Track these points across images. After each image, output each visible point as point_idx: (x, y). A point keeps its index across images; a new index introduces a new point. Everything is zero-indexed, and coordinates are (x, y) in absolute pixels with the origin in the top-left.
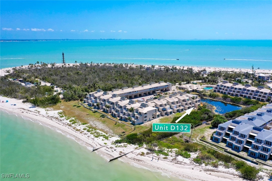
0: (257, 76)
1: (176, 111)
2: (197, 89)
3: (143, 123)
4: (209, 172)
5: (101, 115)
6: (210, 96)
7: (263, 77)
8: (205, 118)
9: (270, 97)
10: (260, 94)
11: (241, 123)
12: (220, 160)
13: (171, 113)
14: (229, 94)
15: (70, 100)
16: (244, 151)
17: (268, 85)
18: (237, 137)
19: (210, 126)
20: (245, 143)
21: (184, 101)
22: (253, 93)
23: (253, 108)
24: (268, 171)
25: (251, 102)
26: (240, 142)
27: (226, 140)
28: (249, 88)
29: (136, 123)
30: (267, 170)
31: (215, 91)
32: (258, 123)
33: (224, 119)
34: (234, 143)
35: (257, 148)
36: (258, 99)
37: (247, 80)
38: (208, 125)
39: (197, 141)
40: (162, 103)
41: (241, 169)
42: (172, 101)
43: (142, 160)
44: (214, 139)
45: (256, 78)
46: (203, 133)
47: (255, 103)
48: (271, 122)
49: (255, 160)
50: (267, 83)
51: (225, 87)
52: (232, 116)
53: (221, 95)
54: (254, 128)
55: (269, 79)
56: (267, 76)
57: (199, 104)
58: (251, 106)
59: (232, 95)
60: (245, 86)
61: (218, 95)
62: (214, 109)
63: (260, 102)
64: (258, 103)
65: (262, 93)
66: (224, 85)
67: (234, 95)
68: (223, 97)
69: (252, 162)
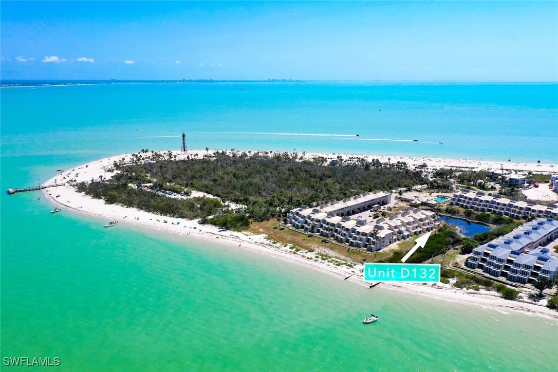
0: (507, 179)
1: (413, 234)
2: (427, 200)
3: (380, 249)
4: (472, 295)
5: (321, 240)
6: (447, 211)
7: (516, 179)
8: (450, 241)
9: (527, 213)
10: (514, 209)
11: (497, 248)
12: (480, 284)
13: (408, 236)
14: (473, 208)
15: (262, 220)
16: (503, 276)
17: (524, 193)
18: (495, 262)
19: (459, 251)
20: (503, 267)
21: (421, 220)
22: (505, 208)
23: (507, 229)
24: (528, 293)
25: (503, 220)
26: (499, 267)
27: (483, 265)
28: (499, 201)
29: (373, 249)
30: (526, 291)
31: (452, 204)
32: (516, 246)
33: (475, 243)
34: (492, 268)
35: (516, 272)
36: (512, 216)
37: (492, 184)
38: (457, 251)
39: (450, 267)
40: (396, 223)
41: (502, 291)
42: (408, 221)
43: (402, 286)
44: (469, 265)
45: (506, 182)
46: (454, 259)
47: (509, 222)
48: (528, 246)
49: (514, 284)
50: (521, 189)
51: (466, 198)
52: (483, 239)
53: (462, 210)
54: (512, 253)
55: (524, 183)
56: (522, 179)
57: (438, 223)
58: (503, 225)
59: (477, 210)
60: (493, 198)
61: (458, 211)
62: (457, 230)
63: (514, 220)
64: (512, 222)
65: (516, 207)
66: (465, 195)
67: (479, 209)
68: (465, 213)
69: (512, 285)
